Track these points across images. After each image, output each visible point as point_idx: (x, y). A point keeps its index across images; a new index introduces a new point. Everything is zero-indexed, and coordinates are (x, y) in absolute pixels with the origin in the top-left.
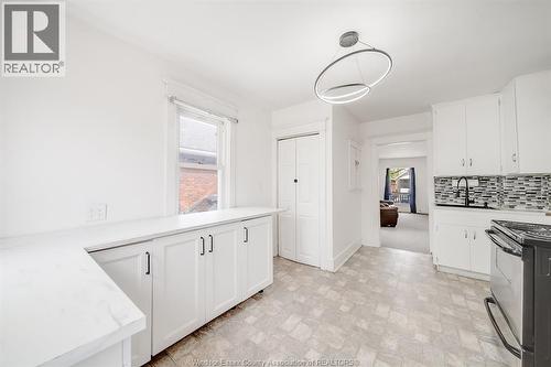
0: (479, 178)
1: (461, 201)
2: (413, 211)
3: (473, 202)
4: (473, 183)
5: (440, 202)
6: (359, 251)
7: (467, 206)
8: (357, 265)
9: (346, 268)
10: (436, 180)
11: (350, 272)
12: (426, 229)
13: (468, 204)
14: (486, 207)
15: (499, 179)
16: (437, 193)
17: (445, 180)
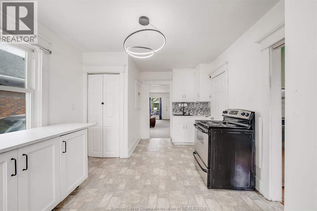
0: (187, 103)
1: (181, 113)
2: (161, 118)
3: (185, 113)
4: (186, 105)
5: (175, 113)
6: (140, 143)
7: (184, 115)
8: (140, 150)
9: (134, 154)
10: (173, 103)
11: (137, 155)
12: (168, 127)
13: (184, 114)
14: (189, 115)
15: (193, 103)
16: (173, 109)
17: (176, 104)
